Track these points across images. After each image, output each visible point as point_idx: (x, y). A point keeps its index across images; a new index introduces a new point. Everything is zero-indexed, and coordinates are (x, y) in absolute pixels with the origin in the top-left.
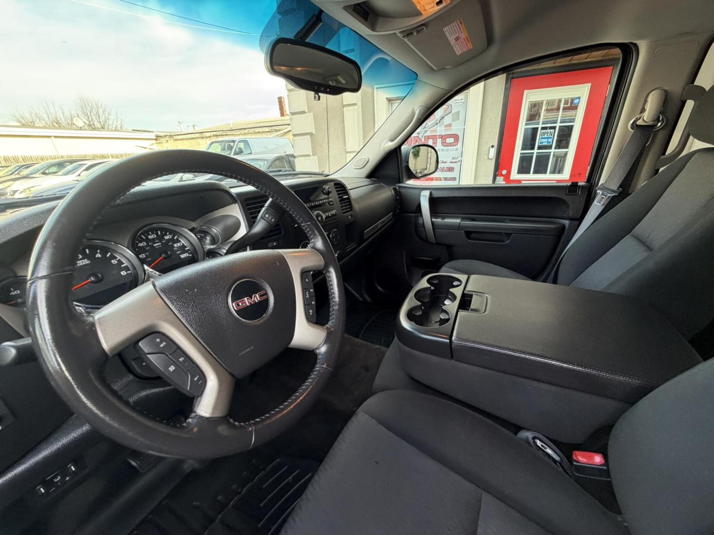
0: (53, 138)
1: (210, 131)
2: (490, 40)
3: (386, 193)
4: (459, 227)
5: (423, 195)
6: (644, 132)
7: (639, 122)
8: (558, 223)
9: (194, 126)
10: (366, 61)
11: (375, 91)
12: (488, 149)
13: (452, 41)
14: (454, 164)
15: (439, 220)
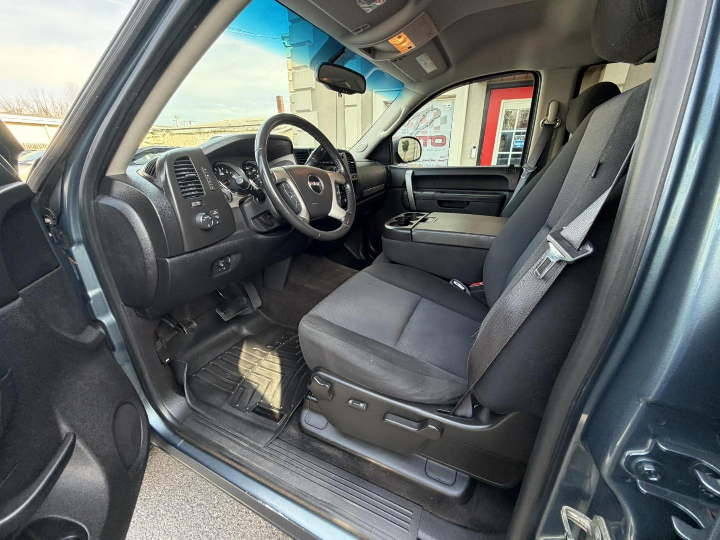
0: (47, 127)
1: (208, 127)
2: (449, 65)
3: (380, 170)
4: (433, 198)
5: (408, 174)
6: (549, 129)
7: (546, 123)
8: (502, 194)
9: (190, 122)
10: (367, 72)
11: (374, 93)
12: (470, 149)
13: (423, 66)
14: (442, 162)
15: (419, 193)
